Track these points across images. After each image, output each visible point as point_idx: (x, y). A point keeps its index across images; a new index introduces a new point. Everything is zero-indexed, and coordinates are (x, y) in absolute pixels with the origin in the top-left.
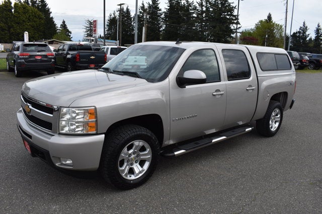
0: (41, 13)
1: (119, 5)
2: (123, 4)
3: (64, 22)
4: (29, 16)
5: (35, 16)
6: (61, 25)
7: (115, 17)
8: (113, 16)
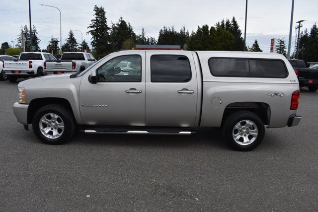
0: (232, 35)
1: (298, 22)
2: (302, 21)
3: (256, 42)
4: (222, 38)
5: (227, 38)
6: (254, 45)
7: (307, 35)
8: (304, 34)
